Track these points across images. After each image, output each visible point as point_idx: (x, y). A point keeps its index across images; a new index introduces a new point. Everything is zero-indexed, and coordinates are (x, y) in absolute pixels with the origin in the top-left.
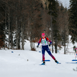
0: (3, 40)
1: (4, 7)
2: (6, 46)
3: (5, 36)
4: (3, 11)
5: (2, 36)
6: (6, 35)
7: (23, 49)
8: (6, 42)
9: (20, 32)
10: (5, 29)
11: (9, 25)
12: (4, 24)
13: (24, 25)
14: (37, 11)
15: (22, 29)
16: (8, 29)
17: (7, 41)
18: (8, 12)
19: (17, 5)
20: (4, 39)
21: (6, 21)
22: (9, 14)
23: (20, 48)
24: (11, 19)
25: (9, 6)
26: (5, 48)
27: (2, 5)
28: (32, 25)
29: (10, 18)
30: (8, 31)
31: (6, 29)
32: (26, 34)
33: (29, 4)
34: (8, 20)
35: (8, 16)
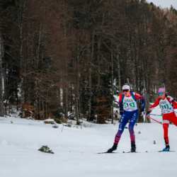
0: (110, 106)
1: (109, 44)
2: (116, 116)
3: (114, 99)
4: (107, 51)
5: (107, 99)
6: (115, 96)
7: (148, 121)
8: (115, 109)
9: (141, 89)
10: (112, 84)
11: (119, 76)
12: (110, 75)
13: (149, 75)
14: (170, 47)
15: (145, 83)
16: (117, 84)
17: (117, 107)
18: (117, 54)
19: (133, 38)
20: (112, 103)
21: (114, 70)
22: (118, 57)
23: (143, 119)
24: (123, 65)
25: (118, 41)
26: (114, 121)
27: (105, 40)
28: (162, 75)
29: (121, 64)
30: (117, 89)
31: (114, 84)
32: (153, 93)
33: (155, 35)
34: (117, 67)
35: (116, 60)
